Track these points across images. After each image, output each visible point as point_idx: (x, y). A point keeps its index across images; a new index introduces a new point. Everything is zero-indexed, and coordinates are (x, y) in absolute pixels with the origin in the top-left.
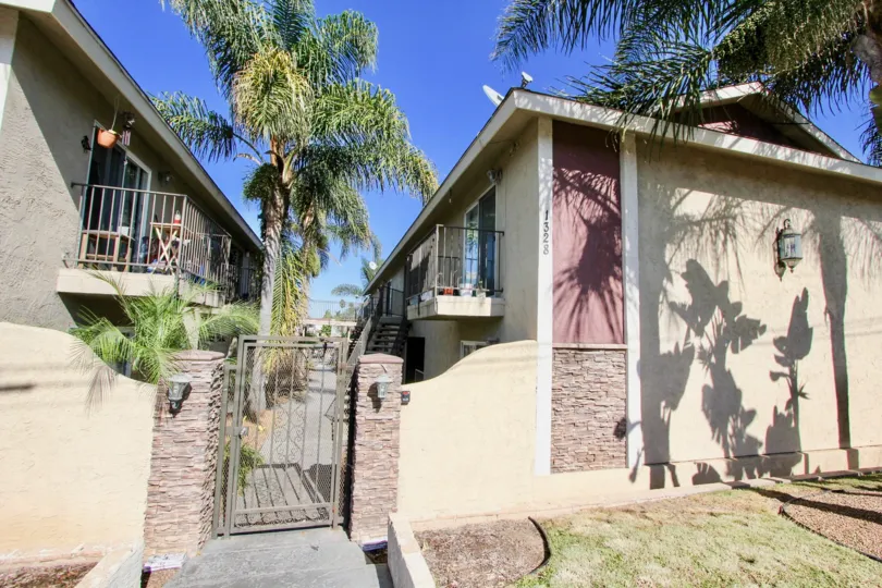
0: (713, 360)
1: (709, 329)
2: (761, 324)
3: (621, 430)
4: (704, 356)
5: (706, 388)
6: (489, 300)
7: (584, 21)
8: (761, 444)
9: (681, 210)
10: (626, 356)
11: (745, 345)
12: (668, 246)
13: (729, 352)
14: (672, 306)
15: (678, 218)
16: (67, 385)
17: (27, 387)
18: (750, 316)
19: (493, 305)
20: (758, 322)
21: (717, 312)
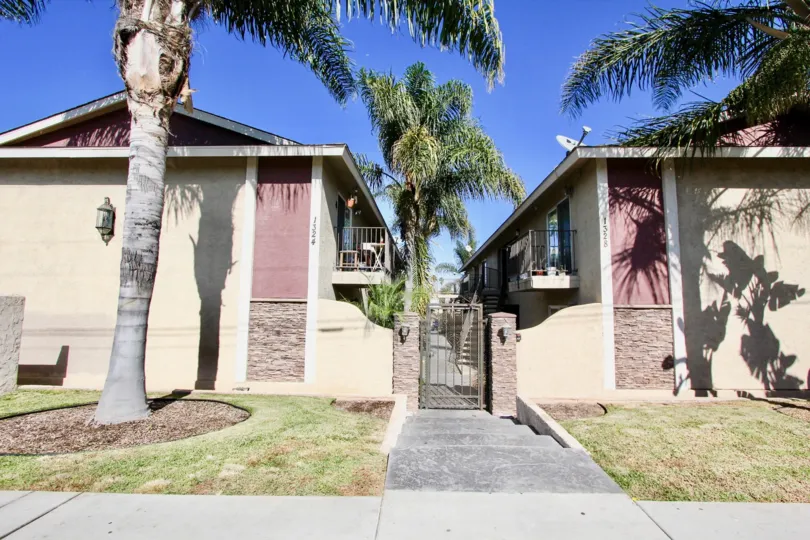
0: (751, 316)
1: (746, 292)
2: (800, 288)
3: (669, 363)
4: (742, 313)
5: (744, 338)
6: (568, 277)
7: (627, 78)
8: (802, 382)
9: (717, 205)
10: (671, 313)
11: (782, 304)
12: (706, 232)
13: (767, 310)
14: (712, 277)
15: (716, 210)
16: (356, 328)
17: (340, 329)
18: (787, 282)
19: (571, 281)
20: (797, 286)
21: (754, 280)
